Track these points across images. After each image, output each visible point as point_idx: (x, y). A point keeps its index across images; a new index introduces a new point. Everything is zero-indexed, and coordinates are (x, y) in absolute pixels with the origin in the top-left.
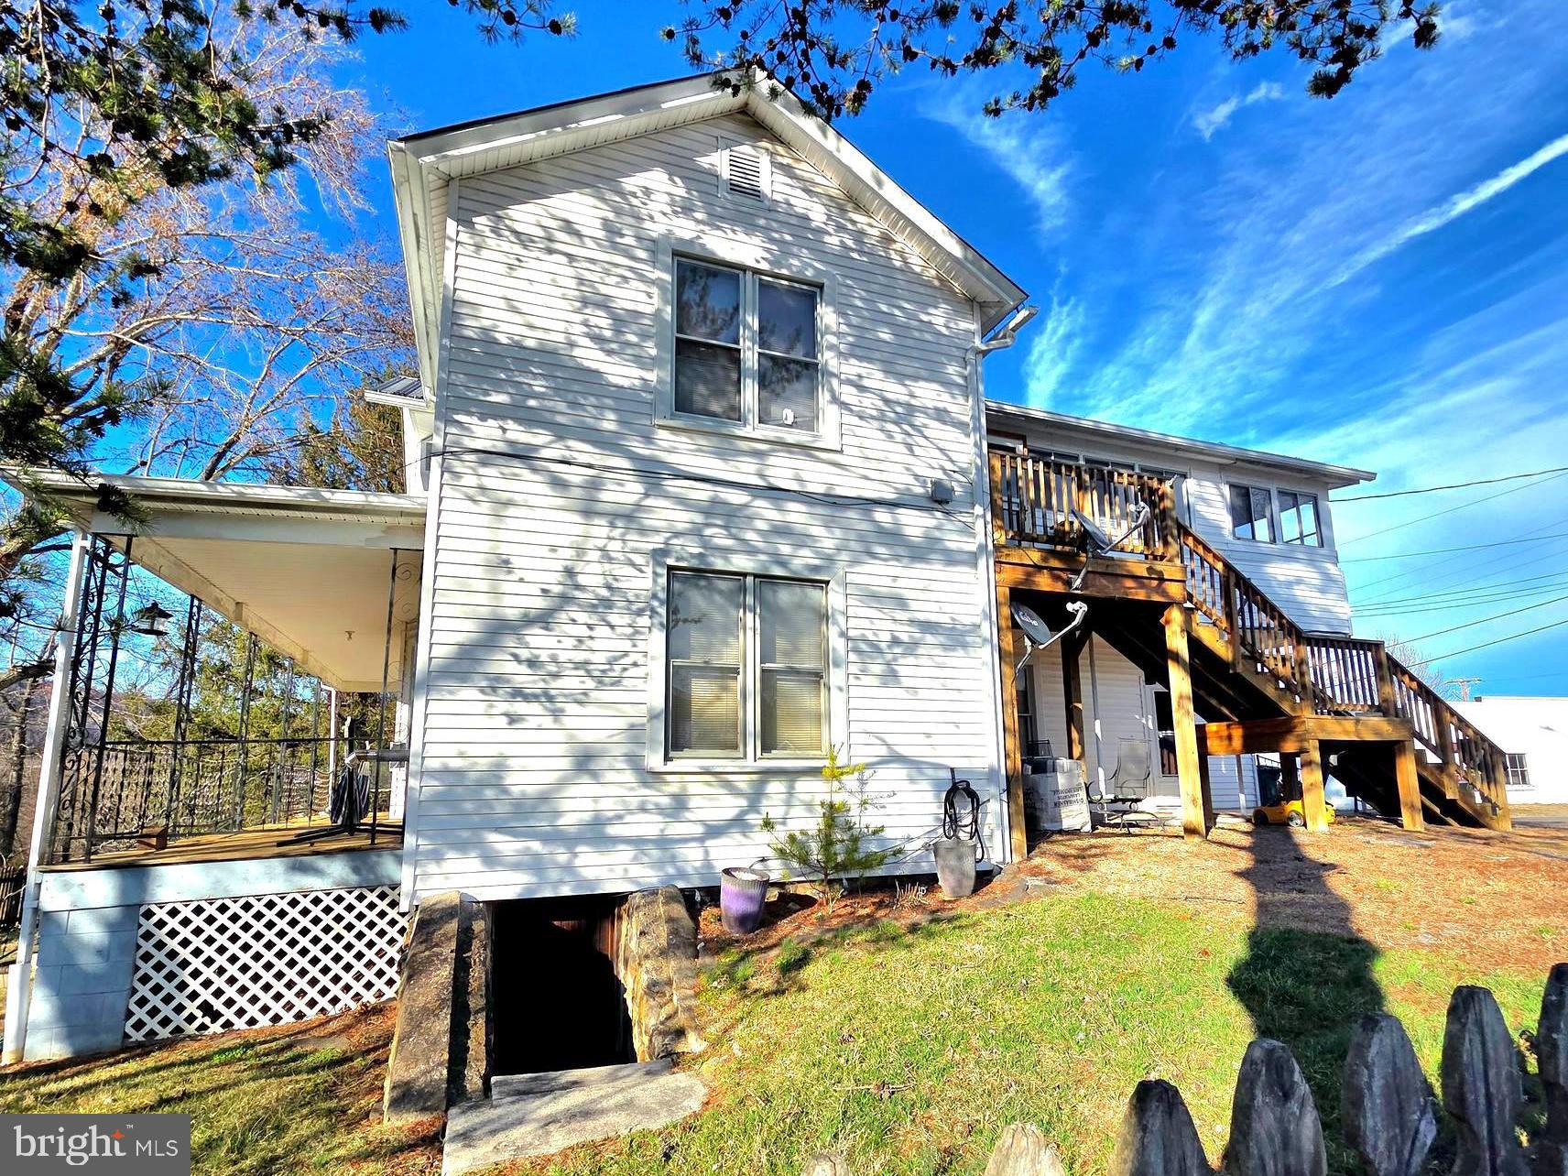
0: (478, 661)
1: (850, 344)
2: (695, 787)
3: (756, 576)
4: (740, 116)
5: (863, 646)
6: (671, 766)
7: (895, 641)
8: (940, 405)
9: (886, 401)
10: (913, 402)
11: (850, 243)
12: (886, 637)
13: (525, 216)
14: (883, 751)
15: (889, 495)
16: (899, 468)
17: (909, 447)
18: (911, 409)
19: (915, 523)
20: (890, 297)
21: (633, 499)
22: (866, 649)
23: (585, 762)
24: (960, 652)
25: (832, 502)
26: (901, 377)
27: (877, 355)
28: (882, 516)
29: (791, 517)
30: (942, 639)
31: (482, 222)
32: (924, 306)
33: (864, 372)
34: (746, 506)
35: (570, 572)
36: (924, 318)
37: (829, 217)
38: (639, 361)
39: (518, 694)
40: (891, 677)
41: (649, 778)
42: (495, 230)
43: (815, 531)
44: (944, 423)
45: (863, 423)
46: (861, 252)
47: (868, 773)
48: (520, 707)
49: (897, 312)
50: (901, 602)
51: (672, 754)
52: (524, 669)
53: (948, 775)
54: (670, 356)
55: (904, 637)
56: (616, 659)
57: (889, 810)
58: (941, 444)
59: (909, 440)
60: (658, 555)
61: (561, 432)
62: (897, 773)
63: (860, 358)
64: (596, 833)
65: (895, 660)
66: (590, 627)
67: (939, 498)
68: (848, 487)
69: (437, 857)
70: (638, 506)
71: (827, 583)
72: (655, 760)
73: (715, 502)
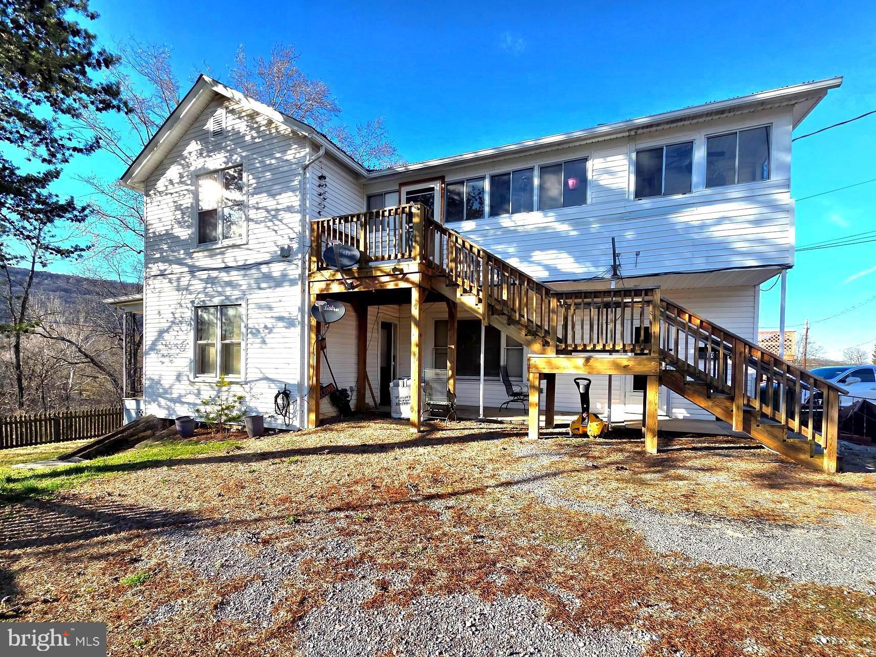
0: (156, 345)
1: (254, 188)
2: (203, 387)
3: (221, 306)
4: (216, 97)
5: (254, 331)
6: (197, 380)
7: (266, 327)
8: (290, 204)
9: (268, 211)
10: (279, 207)
11: (255, 135)
12: (263, 326)
13: (161, 184)
14: (261, 376)
15: (267, 257)
16: (272, 244)
17: (276, 231)
18: (277, 210)
19: (277, 269)
20: (271, 156)
21: (186, 283)
22: (256, 333)
23: (178, 377)
24: (293, 328)
25: (245, 267)
26: (273, 196)
27: (264, 189)
28: (264, 269)
29: (233, 279)
30: (285, 324)
31: (152, 192)
32: (284, 152)
33: (258, 200)
34: (216, 278)
35: (173, 313)
36: (285, 158)
37: (248, 126)
38: (188, 227)
39: (163, 355)
40: (264, 342)
41: (191, 384)
42: (155, 194)
43: (241, 283)
44: (292, 213)
45: (258, 226)
46: (259, 137)
47: (253, 384)
48: (163, 360)
49: (273, 161)
50: (270, 308)
51: (197, 375)
52: (164, 347)
53: (284, 386)
54: (195, 222)
55: (269, 326)
56: (184, 342)
57: (262, 400)
58: (291, 226)
59: (276, 228)
60: (193, 302)
61: (171, 262)
62: (264, 383)
63: (257, 194)
64: (179, 400)
65: (266, 335)
66: (178, 331)
67: (285, 255)
68: (252, 258)
69: (149, 403)
70: (188, 285)
71: (241, 305)
72: (191, 378)
73: (209, 278)
